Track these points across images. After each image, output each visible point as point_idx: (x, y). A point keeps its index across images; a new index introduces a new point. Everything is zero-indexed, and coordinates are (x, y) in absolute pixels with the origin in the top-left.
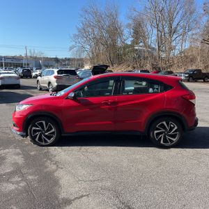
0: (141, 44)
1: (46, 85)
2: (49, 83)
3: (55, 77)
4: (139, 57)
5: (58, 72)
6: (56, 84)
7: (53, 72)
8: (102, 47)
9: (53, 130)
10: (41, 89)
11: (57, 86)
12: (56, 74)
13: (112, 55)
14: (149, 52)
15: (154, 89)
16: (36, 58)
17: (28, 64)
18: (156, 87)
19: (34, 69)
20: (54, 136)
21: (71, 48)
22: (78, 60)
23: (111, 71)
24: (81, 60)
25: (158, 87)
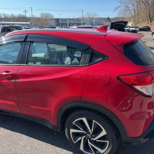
25: (80, 56)
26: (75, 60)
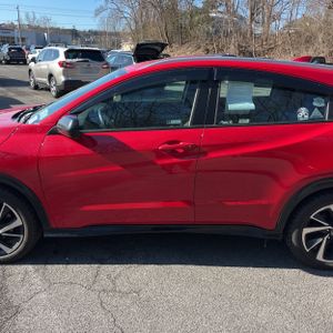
0: (221, 9)
1: (45, 80)
2: (51, 76)
3: (61, 64)
4: (217, 32)
5: (67, 54)
6: (63, 79)
7: (57, 54)
8: (152, 12)
9: (18, 222)
10: (36, 88)
11: (66, 82)
12: (62, 58)
13: (170, 27)
14: (235, 24)
15: (311, 109)
16: (37, 28)
17: (23, 39)
18: (318, 102)
19: (32, 48)
20: (24, 238)
21: (98, 12)
22: (111, 34)
23: (168, 56)
24: (117, 34)
25: (323, 105)
26: (316, 113)
